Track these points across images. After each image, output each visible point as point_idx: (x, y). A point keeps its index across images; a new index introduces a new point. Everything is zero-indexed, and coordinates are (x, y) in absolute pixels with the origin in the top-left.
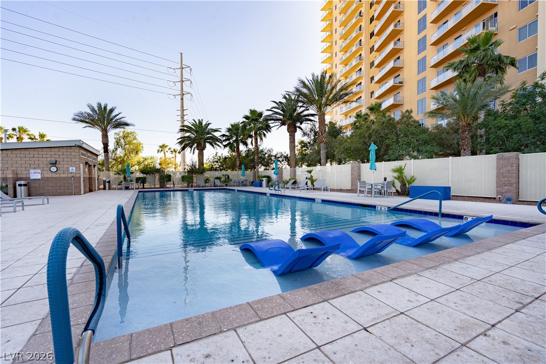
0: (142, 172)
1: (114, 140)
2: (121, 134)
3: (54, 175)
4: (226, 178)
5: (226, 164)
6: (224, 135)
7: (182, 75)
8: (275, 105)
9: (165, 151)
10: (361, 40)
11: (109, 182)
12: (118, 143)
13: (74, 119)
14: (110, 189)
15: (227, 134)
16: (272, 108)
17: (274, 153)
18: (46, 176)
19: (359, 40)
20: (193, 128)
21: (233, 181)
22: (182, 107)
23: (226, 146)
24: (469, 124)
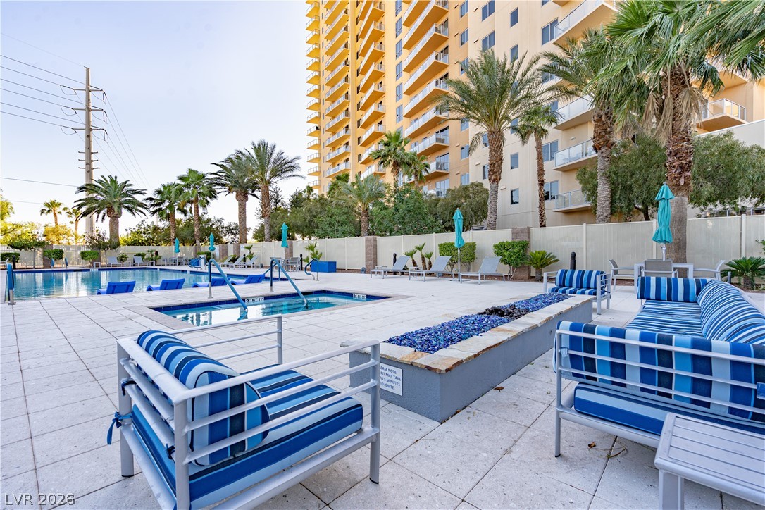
0: (12, 245)
4: (152, 255)
6: (151, 199)
7: (88, 100)
8: (222, 169)
9: (56, 212)
10: (347, 93)
15: (156, 197)
17: (225, 224)
19: (346, 92)
20: (101, 187)
21: (162, 259)
22: (89, 148)
23: (154, 213)
24: (367, 210)
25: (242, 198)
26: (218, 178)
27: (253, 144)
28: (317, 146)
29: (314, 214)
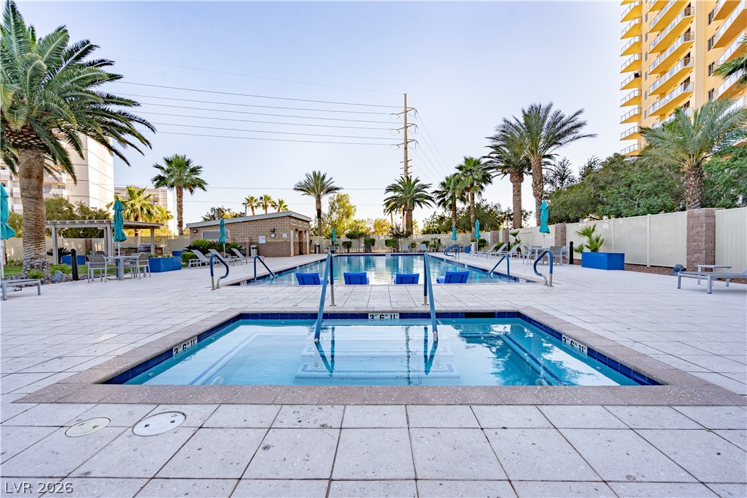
0: (348, 236)
1: (328, 205)
2: (335, 198)
3: (274, 241)
4: (435, 243)
5: (442, 226)
6: (437, 192)
7: (406, 119)
8: (493, 150)
11: (319, 246)
12: (333, 208)
13: (295, 189)
14: (319, 253)
15: (441, 189)
16: (491, 153)
18: (268, 241)
22: (406, 157)
23: (439, 204)
24: (698, 165)
25: (517, 179)
26: (490, 162)
27: (523, 112)
28: (637, 100)
29: (602, 184)
